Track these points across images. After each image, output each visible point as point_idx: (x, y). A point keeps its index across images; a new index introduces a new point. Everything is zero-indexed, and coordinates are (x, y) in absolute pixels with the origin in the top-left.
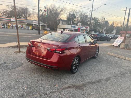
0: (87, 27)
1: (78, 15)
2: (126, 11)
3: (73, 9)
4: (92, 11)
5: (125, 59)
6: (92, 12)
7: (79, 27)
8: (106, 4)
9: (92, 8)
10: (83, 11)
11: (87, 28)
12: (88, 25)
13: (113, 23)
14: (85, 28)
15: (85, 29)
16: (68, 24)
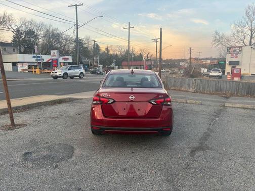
0: (66, 57)
1: (41, 33)
2: (129, 28)
3: (28, 19)
4: (77, 26)
5: (187, 103)
6: (77, 29)
7: (54, 57)
8: (102, 17)
9: (77, 21)
10: (50, 26)
11: (67, 59)
12: (67, 53)
13: (107, 49)
14: (63, 59)
15: (63, 61)
16: (20, 53)
